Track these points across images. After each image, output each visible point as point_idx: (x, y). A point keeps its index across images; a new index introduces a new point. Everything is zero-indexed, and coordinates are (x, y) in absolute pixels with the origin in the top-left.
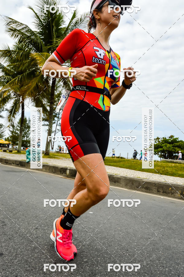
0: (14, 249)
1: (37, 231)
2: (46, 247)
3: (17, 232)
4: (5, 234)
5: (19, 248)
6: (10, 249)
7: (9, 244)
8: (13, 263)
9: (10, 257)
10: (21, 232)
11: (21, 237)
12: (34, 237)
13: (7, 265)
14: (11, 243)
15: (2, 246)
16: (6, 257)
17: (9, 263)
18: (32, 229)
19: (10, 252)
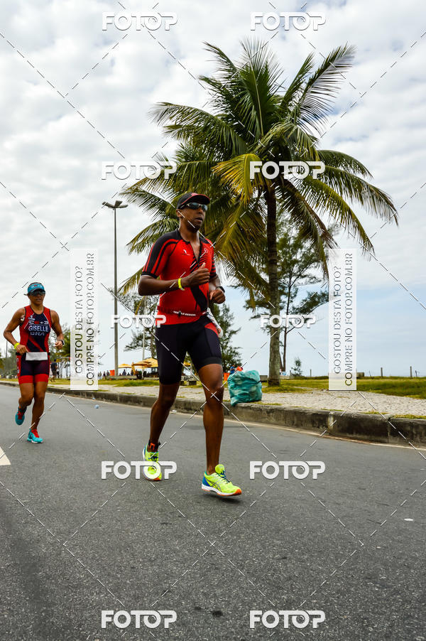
1: (286, 564)
2: (315, 601)
3: (241, 565)
4: (217, 569)
5: (255, 601)
6: (235, 601)
7: (230, 591)
8: (247, 634)
9: (239, 622)
10: (250, 565)
11: (253, 576)
12: (282, 578)
14: (234, 588)
15: (215, 594)
16: (229, 620)
18: (273, 558)
19: (236, 609)
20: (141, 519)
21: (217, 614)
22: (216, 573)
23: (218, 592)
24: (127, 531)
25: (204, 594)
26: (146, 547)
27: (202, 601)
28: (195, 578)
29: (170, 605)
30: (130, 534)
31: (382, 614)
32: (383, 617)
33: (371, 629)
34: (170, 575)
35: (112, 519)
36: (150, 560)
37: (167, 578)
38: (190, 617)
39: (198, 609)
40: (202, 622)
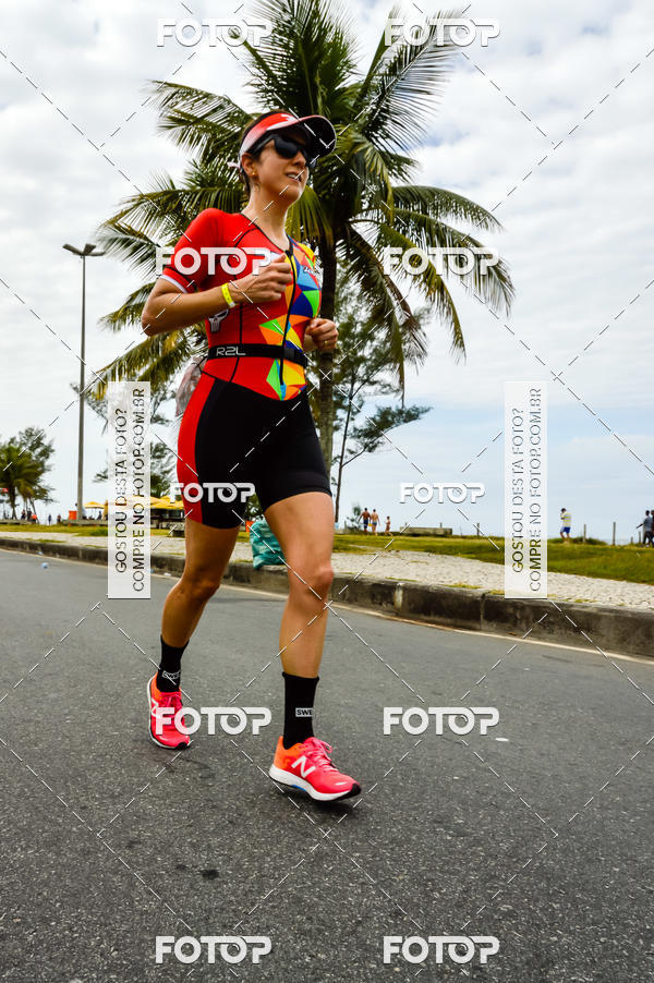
0: (251, 857)
2: (358, 854)
3: (251, 802)
4: (214, 807)
5: (269, 855)
6: (238, 855)
7: (233, 840)
9: (242, 886)
11: (269, 817)
13: (233, 911)
14: (239, 836)
15: (209, 846)
16: (226, 883)
17: (239, 904)
19: (239, 866)
20: (102, 734)
21: (210, 874)
22: (213, 814)
23: (215, 841)
24: (79, 753)
25: (193, 845)
26: (108, 776)
27: (188, 857)
28: (179, 821)
29: (137, 863)
30: (83, 756)
31: (453, 874)
32: (455, 879)
33: (437, 895)
34: (141, 818)
35: (56, 735)
36: (112, 796)
37: (137, 822)
38: (168, 881)
39: (182, 868)
40: (186, 886)
